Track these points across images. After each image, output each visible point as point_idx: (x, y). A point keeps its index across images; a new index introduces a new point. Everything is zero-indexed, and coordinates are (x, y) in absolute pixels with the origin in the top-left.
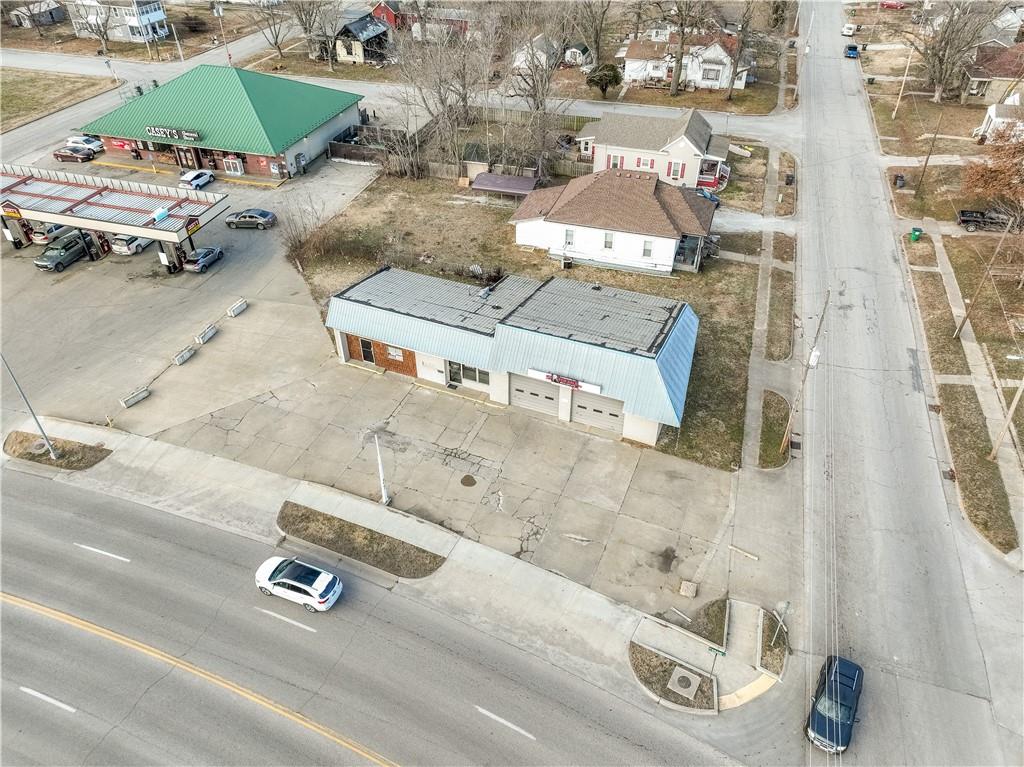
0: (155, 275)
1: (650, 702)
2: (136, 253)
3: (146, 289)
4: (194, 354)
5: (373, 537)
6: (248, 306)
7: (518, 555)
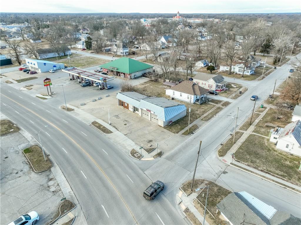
0: (98, 89)
1: (130, 156)
2: (97, 86)
3: (95, 91)
4: (96, 100)
5: (104, 127)
6: (109, 96)
7: (125, 135)
